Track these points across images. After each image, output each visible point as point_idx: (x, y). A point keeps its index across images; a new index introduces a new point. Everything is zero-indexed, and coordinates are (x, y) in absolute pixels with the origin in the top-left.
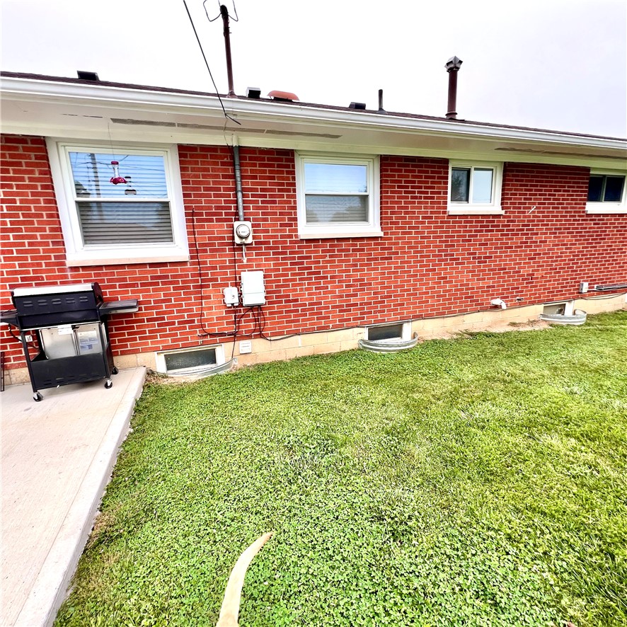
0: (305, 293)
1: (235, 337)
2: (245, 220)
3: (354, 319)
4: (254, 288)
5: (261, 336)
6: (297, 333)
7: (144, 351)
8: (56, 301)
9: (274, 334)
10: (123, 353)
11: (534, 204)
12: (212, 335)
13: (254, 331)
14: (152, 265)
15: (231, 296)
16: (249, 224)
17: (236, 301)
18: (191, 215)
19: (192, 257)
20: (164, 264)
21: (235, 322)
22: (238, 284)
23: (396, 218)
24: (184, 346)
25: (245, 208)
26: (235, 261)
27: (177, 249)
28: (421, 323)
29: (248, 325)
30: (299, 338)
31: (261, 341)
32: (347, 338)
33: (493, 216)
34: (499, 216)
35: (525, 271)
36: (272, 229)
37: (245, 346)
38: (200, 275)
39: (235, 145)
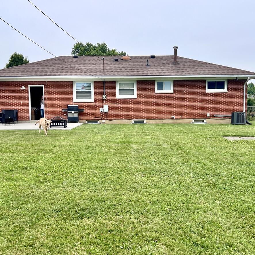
0: (117, 110)
1: (102, 119)
3: (129, 118)
4: (106, 108)
6: (115, 120)
7: (84, 120)
8: (73, 107)
9: (110, 119)
10: (80, 119)
11: (185, 90)
12: (97, 118)
13: (106, 118)
14: (87, 103)
15: (101, 110)
16: (106, 95)
17: (102, 111)
18: (95, 93)
19: (94, 102)
20: (89, 103)
21: (102, 116)
22: (103, 108)
23: (140, 94)
24: (91, 119)
25: (105, 92)
26: (103, 103)
27: (92, 100)
28: (149, 120)
29: (104, 116)
30: (116, 121)
31: (107, 120)
32: (127, 122)
33: (170, 94)
34: (172, 94)
35: (183, 109)
36: (111, 96)
37: (104, 121)
38: (96, 105)
39: (104, 80)
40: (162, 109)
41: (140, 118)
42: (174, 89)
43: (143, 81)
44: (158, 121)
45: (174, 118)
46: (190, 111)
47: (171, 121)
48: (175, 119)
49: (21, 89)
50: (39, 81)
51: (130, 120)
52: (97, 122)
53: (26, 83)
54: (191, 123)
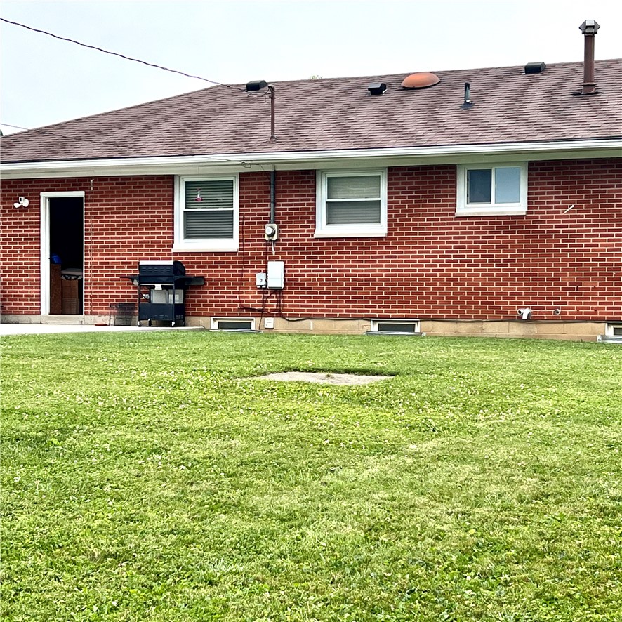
0: (317, 282)
1: (263, 313)
2: (275, 223)
3: (359, 311)
4: (275, 275)
5: (281, 316)
6: (309, 317)
7: (205, 315)
8: (156, 269)
9: (291, 316)
10: (194, 315)
12: (248, 309)
13: (275, 310)
14: (216, 253)
15: (260, 279)
16: (275, 226)
17: (263, 283)
18: (242, 219)
19: (240, 250)
20: (223, 253)
21: (263, 301)
22: (266, 272)
23: (400, 220)
24: (229, 315)
25: (275, 214)
26: (266, 254)
27: (231, 244)
28: (429, 324)
29: (272, 305)
30: (311, 322)
31: (281, 320)
32: (352, 328)
33: (513, 217)
34: (522, 217)
35: (567, 279)
36: (295, 229)
37: (269, 322)
38: (243, 262)
39: (272, 170)
40: (480, 280)
41: (395, 316)
42: (529, 198)
43: (411, 168)
44: (464, 328)
45: (525, 317)
46: (595, 288)
47: (516, 330)
48: (530, 319)
49: (17, 205)
50: (69, 180)
51: (362, 322)
52: (248, 326)
53: (32, 187)
54: (599, 337)
